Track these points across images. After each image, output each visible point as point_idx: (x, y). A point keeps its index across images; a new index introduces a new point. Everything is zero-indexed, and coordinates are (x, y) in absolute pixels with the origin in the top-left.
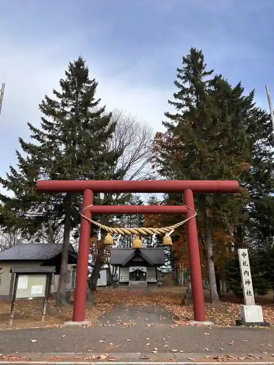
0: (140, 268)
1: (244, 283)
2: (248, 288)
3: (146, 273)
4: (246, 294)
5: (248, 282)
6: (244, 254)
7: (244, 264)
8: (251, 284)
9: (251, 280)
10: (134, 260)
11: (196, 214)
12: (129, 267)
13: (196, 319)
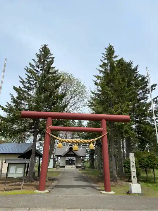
0: (72, 158)
1: (132, 172)
3: (75, 161)
4: (133, 177)
6: (132, 156)
8: (135, 172)
10: (69, 153)
11: (107, 133)
12: (65, 157)
13: (105, 191)
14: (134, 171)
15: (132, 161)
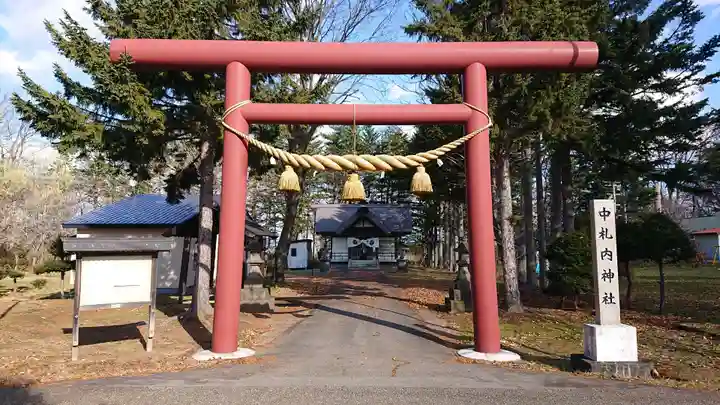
0: (368, 242)
1: (600, 277)
2: (609, 287)
4: (601, 300)
5: (609, 275)
6: (604, 211)
7: (602, 235)
8: (616, 279)
9: (615, 272)
10: (357, 226)
11: (491, 124)
12: (347, 237)
13: (477, 348)
14: (610, 275)
15: (602, 234)
